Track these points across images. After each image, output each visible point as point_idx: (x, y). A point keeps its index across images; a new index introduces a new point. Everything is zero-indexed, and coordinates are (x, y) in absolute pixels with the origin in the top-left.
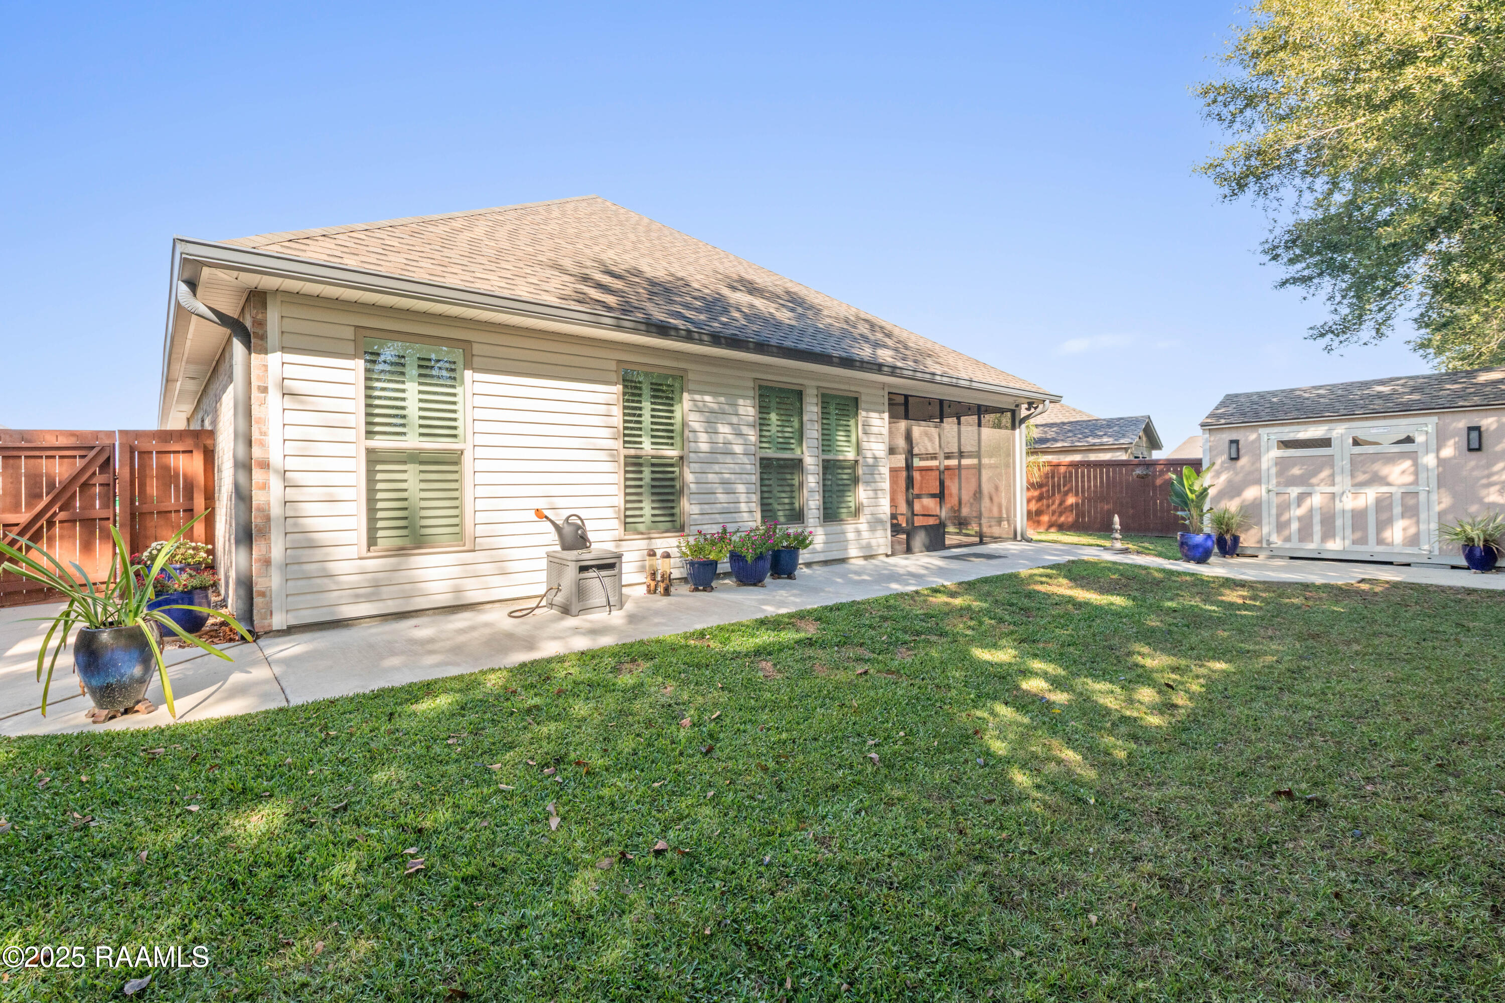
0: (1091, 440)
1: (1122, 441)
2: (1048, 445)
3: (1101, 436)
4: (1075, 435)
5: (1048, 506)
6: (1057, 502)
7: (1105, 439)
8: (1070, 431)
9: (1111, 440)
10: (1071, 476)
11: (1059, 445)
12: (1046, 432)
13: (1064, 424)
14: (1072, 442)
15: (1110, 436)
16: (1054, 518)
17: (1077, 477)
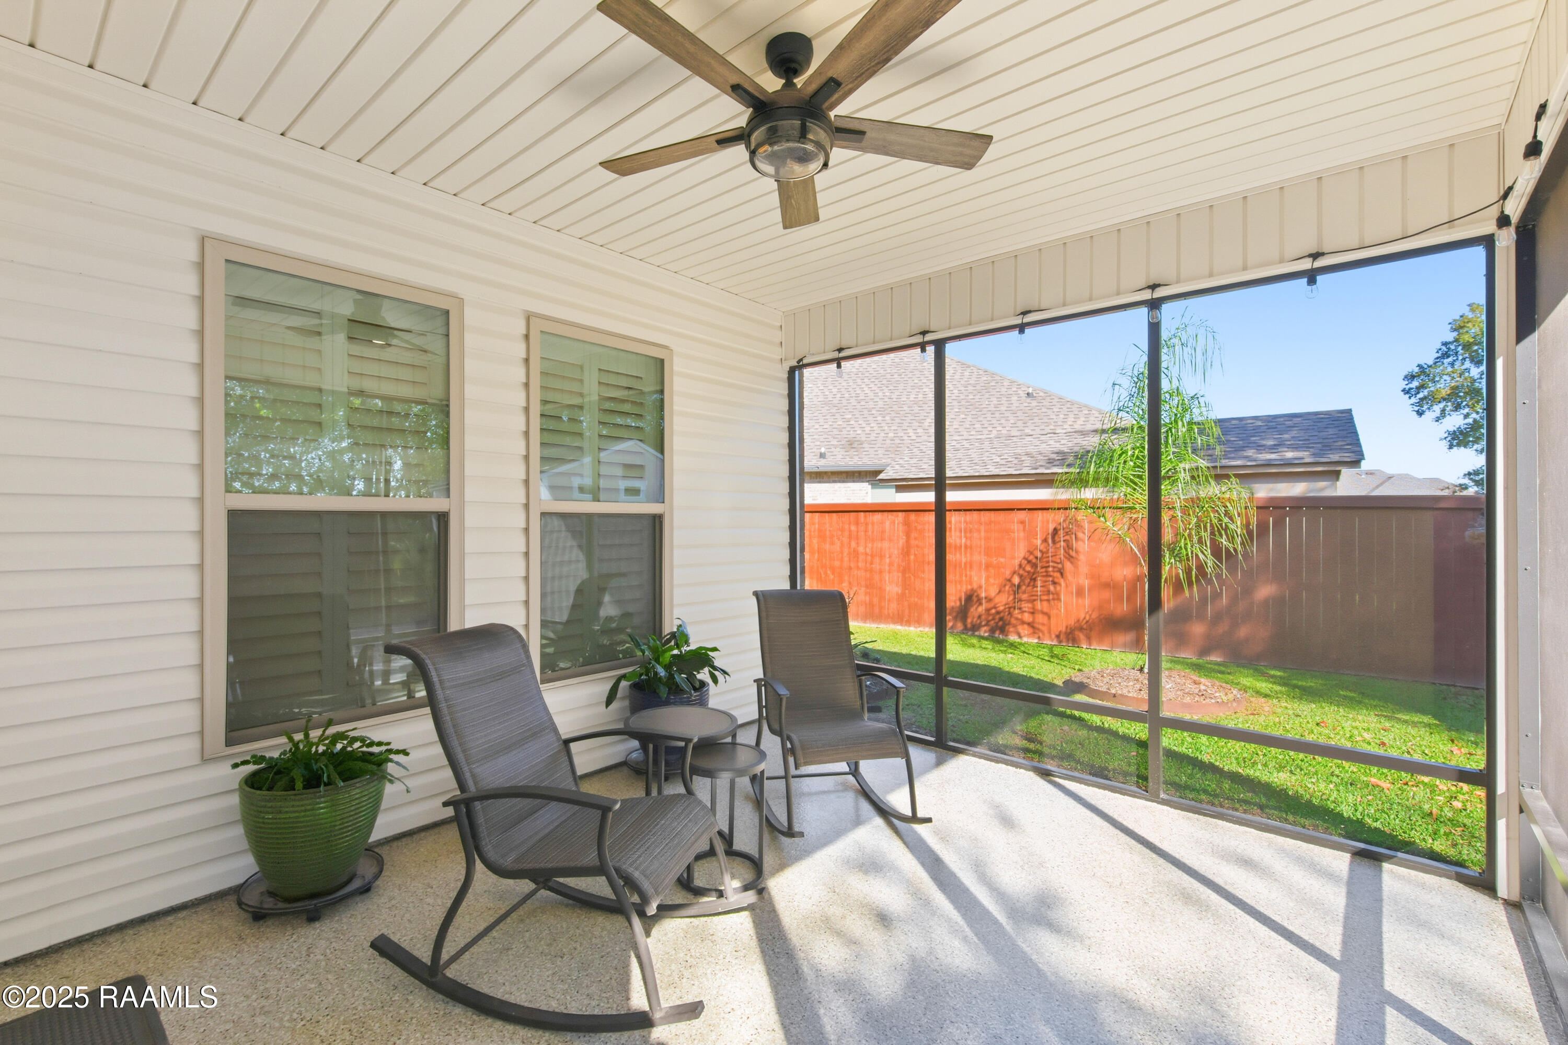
1: (1332, 457)
15: (1293, 448)
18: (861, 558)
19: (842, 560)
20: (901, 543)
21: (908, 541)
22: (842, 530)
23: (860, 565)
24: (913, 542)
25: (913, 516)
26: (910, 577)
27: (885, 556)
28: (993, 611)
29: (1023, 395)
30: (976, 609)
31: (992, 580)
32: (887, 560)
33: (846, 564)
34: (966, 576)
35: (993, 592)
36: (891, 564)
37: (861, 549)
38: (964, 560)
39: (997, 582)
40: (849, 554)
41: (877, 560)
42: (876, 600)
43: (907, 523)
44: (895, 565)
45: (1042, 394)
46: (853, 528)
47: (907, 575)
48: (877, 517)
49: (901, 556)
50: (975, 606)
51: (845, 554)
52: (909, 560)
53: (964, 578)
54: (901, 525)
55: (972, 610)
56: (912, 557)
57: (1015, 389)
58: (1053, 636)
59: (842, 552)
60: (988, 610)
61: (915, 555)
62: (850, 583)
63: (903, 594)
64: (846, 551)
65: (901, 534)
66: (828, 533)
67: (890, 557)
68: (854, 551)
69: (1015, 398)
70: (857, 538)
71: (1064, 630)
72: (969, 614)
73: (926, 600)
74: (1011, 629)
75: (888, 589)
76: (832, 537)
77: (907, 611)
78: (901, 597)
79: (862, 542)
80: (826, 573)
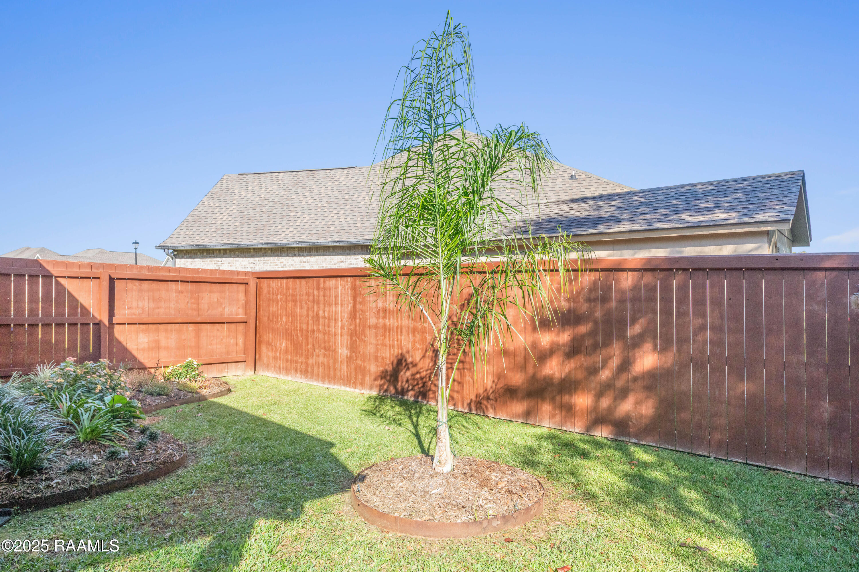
0: (688, 217)
1: (761, 217)
2: (602, 228)
3: (709, 210)
4: (655, 210)
5: (594, 371)
6: (615, 362)
7: (720, 215)
8: (642, 204)
9: (732, 216)
10: (651, 299)
11: (622, 228)
12: (600, 208)
13: (632, 194)
14: (650, 222)
15: (729, 210)
16: (605, 402)
17: (666, 300)
18: (321, 320)
19: (308, 324)
20: (350, 307)
21: (354, 306)
22: (308, 295)
23: (321, 328)
24: (359, 307)
25: (359, 282)
26: (356, 341)
27: (338, 320)
28: (418, 376)
29: (567, 177)
30: (405, 373)
31: (417, 345)
32: (340, 324)
33: (310, 328)
34: (397, 341)
35: (418, 357)
36: (342, 328)
37: (321, 313)
38: (396, 325)
39: (421, 347)
40: (313, 317)
41: (332, 323)
42: (332, 362)
43: (354, 288)
44: (346, 328)
45: (583, 176)
46: (316, 292)
47: (354, 339)
48: (332, 282)
49: (350, 320)
50: (404, 371)
51: (310, 318)
52: (355, 324)
53: (396, 342)
54: (349, 289)
55: (402, 373)
56: (358, 321)
57: (561, 173)
58: (465, 405)
59: (308, 316)
60: (413, 375)
61: (360, 319)
62: (313, 345)
63: (351, 357)
64: (310, 313)
65: (350, 299)
66: (298, 297)
67: (342, 320)
68: (316, 314)
69: (559, 180)
70: (318, 303)
71: (474, 398)
72: (400, 378)
73: (367, 363)
74: (431, 396)
75: (340, 351)
76: (301, 300)
77: (353, 374)
78: (349, 359)
79: (322, 306)
80: (297, 335)
